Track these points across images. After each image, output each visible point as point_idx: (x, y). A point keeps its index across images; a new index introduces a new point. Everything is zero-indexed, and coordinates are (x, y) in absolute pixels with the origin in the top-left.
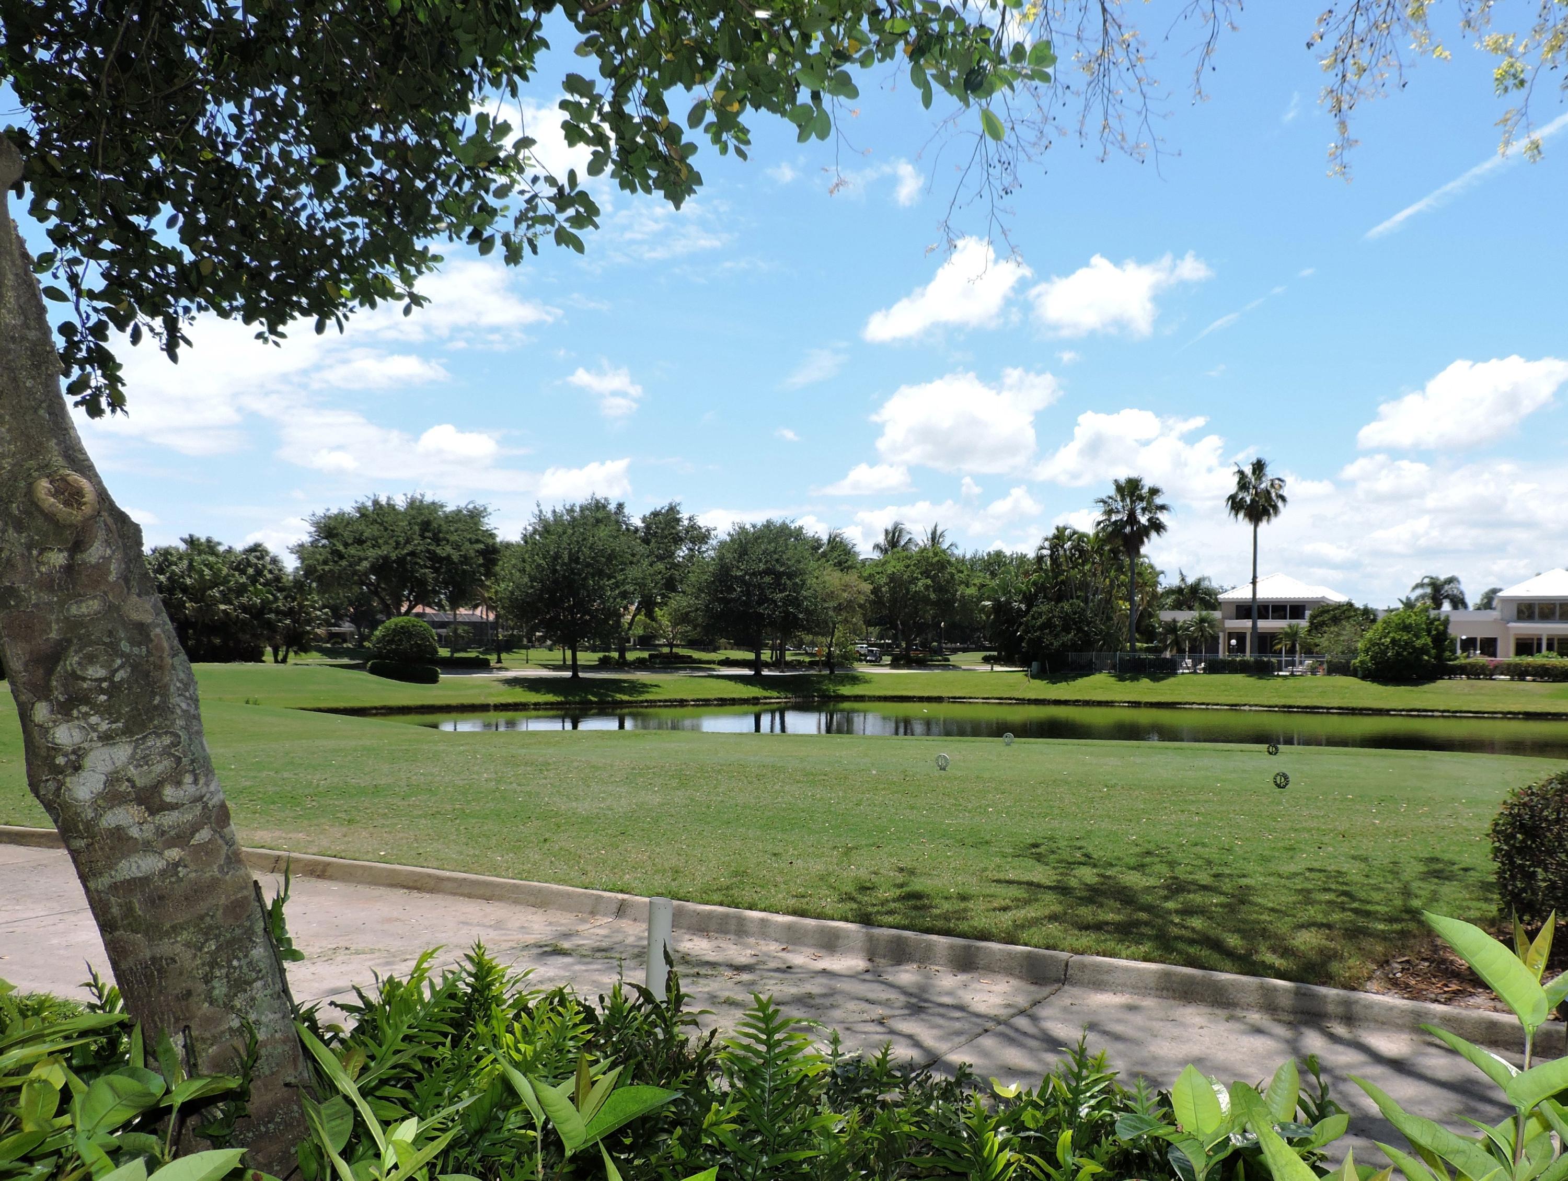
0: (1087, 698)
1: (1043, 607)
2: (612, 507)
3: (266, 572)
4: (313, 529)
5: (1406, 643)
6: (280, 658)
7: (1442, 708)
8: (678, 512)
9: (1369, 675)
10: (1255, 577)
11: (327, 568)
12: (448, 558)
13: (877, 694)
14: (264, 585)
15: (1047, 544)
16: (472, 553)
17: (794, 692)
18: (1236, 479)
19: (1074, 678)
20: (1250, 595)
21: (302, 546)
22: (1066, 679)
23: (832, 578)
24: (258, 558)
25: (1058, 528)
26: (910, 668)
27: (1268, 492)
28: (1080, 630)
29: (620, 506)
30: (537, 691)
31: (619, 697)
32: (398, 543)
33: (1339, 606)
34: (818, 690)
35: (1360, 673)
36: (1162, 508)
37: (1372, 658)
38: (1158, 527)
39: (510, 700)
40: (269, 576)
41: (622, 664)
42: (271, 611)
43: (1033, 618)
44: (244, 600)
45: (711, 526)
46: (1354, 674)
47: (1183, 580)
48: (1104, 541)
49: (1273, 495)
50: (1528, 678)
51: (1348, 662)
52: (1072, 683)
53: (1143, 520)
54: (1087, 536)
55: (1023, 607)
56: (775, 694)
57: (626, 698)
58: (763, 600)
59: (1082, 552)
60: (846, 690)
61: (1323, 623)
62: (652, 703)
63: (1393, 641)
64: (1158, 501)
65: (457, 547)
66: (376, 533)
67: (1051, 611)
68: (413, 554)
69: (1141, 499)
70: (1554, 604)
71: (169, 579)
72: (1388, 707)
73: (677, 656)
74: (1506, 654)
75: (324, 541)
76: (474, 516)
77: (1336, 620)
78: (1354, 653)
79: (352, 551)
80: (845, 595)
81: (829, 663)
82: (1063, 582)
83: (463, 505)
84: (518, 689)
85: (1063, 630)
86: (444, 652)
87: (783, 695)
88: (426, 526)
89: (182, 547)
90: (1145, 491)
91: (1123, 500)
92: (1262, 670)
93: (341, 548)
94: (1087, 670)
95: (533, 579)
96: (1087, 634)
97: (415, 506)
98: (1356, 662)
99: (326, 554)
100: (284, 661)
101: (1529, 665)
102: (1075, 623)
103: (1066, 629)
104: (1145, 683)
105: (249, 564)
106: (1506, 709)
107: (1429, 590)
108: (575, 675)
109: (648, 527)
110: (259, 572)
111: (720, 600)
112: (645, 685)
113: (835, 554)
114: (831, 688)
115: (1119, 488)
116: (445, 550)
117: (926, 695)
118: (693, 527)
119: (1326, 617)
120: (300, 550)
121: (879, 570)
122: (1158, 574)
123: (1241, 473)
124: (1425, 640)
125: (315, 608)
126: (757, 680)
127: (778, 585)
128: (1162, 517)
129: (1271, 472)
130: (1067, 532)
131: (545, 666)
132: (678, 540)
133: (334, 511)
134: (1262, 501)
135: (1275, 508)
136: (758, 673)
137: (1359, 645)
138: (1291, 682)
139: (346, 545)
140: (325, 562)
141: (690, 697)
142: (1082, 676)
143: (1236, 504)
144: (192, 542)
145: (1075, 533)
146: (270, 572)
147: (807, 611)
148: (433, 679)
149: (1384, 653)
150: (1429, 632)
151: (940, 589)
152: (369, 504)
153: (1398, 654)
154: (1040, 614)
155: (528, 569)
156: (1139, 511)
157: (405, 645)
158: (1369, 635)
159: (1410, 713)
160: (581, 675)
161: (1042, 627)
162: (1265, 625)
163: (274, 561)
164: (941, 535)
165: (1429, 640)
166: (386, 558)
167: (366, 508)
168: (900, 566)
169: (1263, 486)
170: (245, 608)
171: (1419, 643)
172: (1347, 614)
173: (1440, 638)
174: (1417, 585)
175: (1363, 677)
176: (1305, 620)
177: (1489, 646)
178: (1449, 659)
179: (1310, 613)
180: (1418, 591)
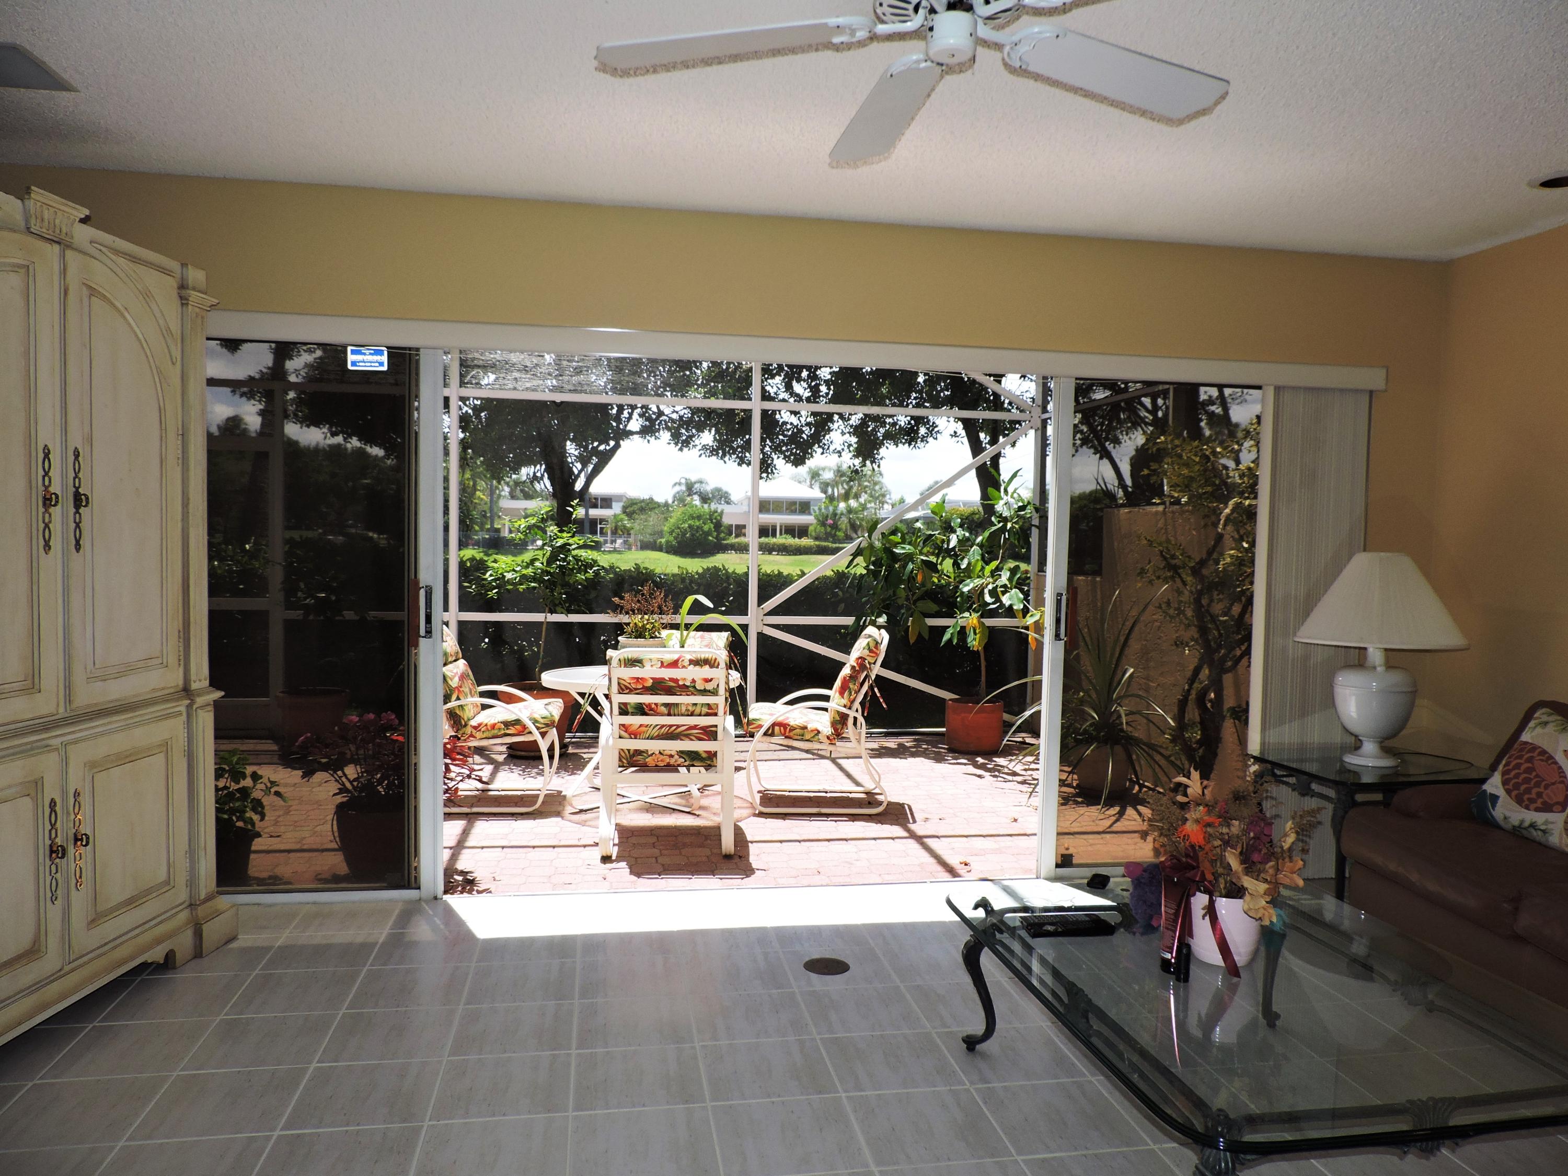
5: (698, 527)
9: (672, 550)
35: (665, 549)
37: (676, 538)
46: (661, 550)
50: (774, 552)
51: (655, 542)
61: (633, 512)
63: (690, 527)
70: (783, 502)
74: (752, 538)
77: (642, 510)
78: (660, 533)
98: (663, 540)
101: (774, 544)
107: (684, 488)
119: (635, 508)
124: (710, 526)
137: (666, 528)
138: (615, 555)
149: (683, 534)
150: (711, 520)
153: (692, 535)
158: (672, 521)
162: (595, 512)
165: (712, 526)
171: (706, 528)
172: (651, 506)
173: (718, 525)
174: (675, 484)
175: (667, 552)
176: (617, 508)
177: (740, 530)
178: (724, 540)
179: (621, 504)
180: (677, 488)
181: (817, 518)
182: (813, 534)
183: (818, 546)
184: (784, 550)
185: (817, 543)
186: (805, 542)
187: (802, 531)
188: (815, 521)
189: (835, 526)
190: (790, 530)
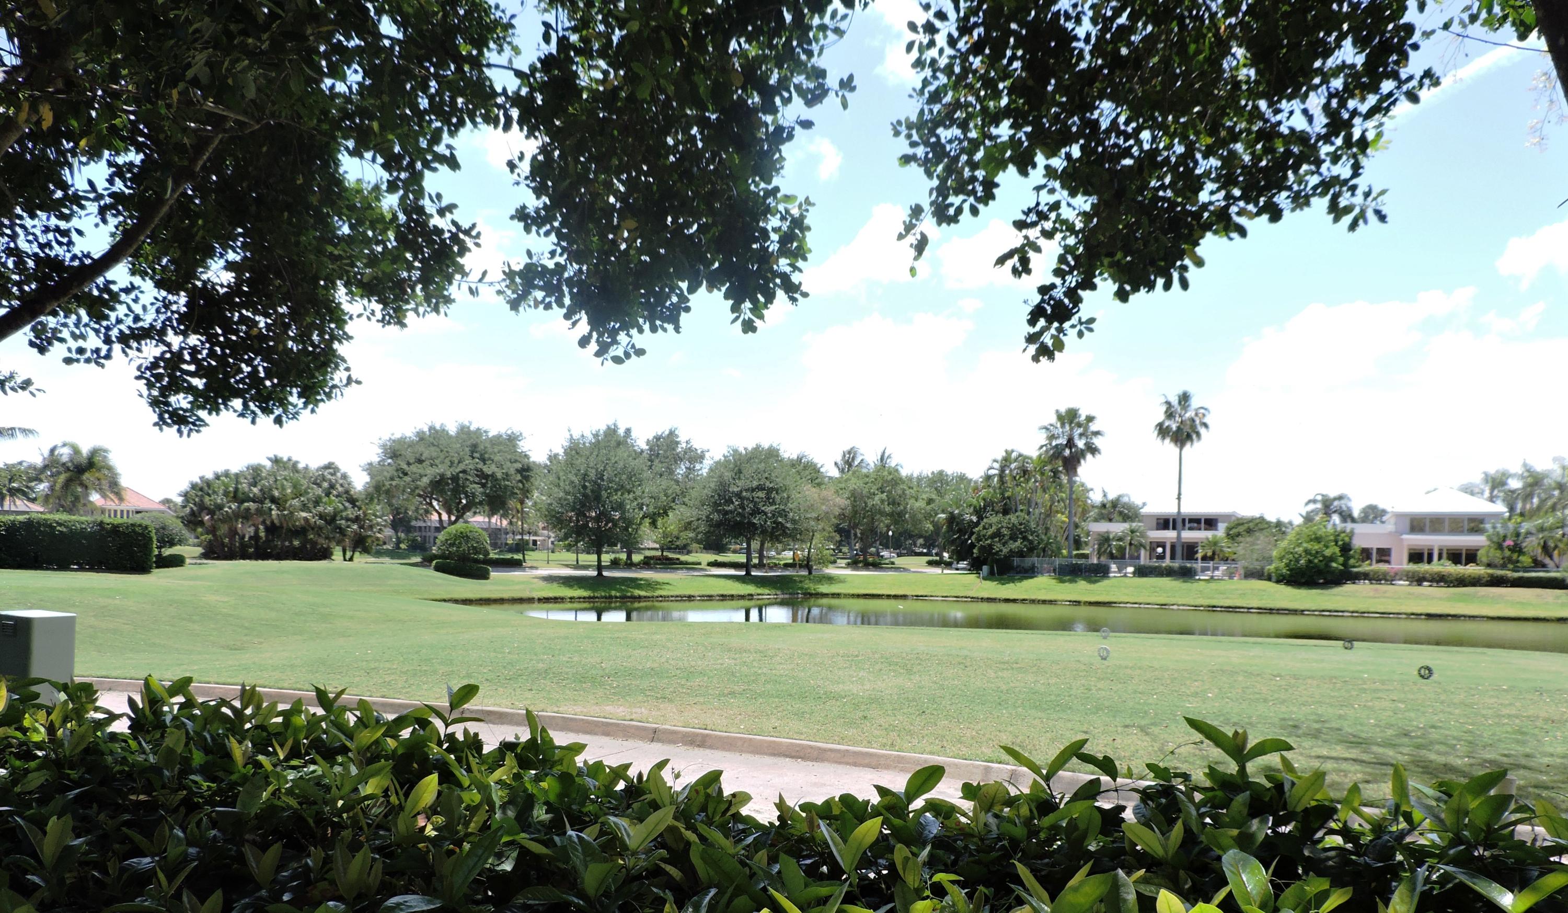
0: (1033, 597)
1: (993, 519)
2: (621, 432)
3: (338, 486)
4: (380, 451)
5: (1317, 551)
6: (348, 557)
7: (1351, 609)
8: (677, 436)
9: (1283, 580)
10: (1179, 494)
11: (394, 483)
12: (493, 475)
13: (852, 592)
14: (337, 496)
15: (996, 465)
16: (512, 471)
17: (781, 589)
18: (1164, 408)
19: (1021, 580)
20: (1175, 510)
21: (370, 464)
22: (1012, 580)
23: (810, 492)
24: (332, 474)
25: (1006, 451)
26: (868, 570)
27: (1193, 420)
28: (1025, 538)
29: (628, 431)
30: (571, 586)
31: (637, 592)
32: (452, 463)
33: (1252, 520)
34: (802, 588)
35: (1274, 579)
36: (1097, 433)
37: (1287, 565)
38: (1093, 450)
39: (551, 594)
40: (340, 489)
41: (629, 565)
42: (342, 518)
43: (984, 528)
44: (320, 509)
45: (705, 448)
46: (1269, 579)
47: (1105, 496)
48: (1045, 463)
49: (1198, 422)
50: (1426, 583)
51: (1263, 569)
52: (1018, 584)
53: (1081, 444)
54: (1031, 458)
55: (974, 519)
56: (767, 591)
57: (643, 593)
58: (756, 511)
59: (1025, 472)
60: (824, 588)
61: (1239, 535)
62: (665, 598)
63: (1307, 551)
64: (1093, 427)
65: (501, 466)
66: (434, 454)
67: (1000, 522)
68: (464, 472)
69: (1079, 425)
71: (261, 490)
72: (1302, 608)
73: (667, 559)
74: (1400, 564)
75: (390, 461)
76: (512, 440)
77: (1249, 531)
78: (1270, 560)
79: (414, 468)
80: (824, 507)
81: (806, 564)
82: (1009, 498)
83: (503, 431)
84: (555, 585)
85: (1011, 538)
86: (493, 555)
87: (773, 592)
88: (474, 448)
89: (268, 464)
90: (1083, 418)
91: (1063, 425)
92: (1186, 574)
93: (405, 467)
94: (1030, 572)
95: (567, 493)
96: (1031, 542)
97: (464, 431)
98: (1272, 567)
99: (392, 471)
100: (351, 559)
101: (1427, 572)
102: (1021, 533)
103: (1013, 538)
104: (1082, 584)
105: (324, 479)
106: (1409, 611)
107: (1319, 506)
108: (600, 574)
109: (651, 450)
110: (332, 486)
111: (719, 512)
112: (658, 583)
113: (807, 472)
114: (812, 587)
115: (1060, 417)
116: (488, 470)
117: (893, 593)
118: (690, 450)
119: (1241, 529)
120: (370, 469)
121: (843, 485)
122: (1088, 491)
123: (1168, 403)
124: (1335, 550)
125: (376, 516)
126: (747, 579)
127: (769, 500)
128: (1097, 442)
129: (1195, 403)
130: (1014, 455)
131: (567, 566)
132: (678, 459)
133: (398, 436)
134: (1187, 429)
135: (1198, 435)
136: (748, 573)
137: (1275, 553)
138: (1213, 585)
139: (409, 464)
140: (392, 479)
141: (696, 594)
142: (1027, 578)
143: (1163, 431)
144: (276, 461)
145: (1020, 455)
146: (342, 485)
147: (794, 521)
148: (484, 576)
149: (1297, 561)
150: (1336, 543)
151: (893, 503)
152: (426, 429)
153: (1310, 561)
154: (991, 525)
155: (562, 484)
156: (1076, 437)
157: (464, 547)
158: (1283, 544)
159: (1322, 613)
160: (605, 573)
161: (993, 536)
162: (1188, 535)
163: (344, 476)
164: (889, 457)
165: (1337, 550)
166: (442, 476)
167: (423, 433)
168: (860, 483)
169: (1188, 415)
170: (321, 516)
171: (1328, 553)
172: (1260, 526)
173: (1346, 549)
174: (1310, 502)
175: (1278, 582)
176: (1221, 531)
177: (1384, 555)
178: (1354, 567)
179: (1225, 525)
180: (1311, 507)
181: (1490, 538)
182: (1485, 560)
183: (1491, 576)
184: (1441, 580)
185: (1490, 571)
186: (1471, 570)
187: (1471, 557)
188: (1488, 543)
189: (1517, 549)
190: (1455, 556)
